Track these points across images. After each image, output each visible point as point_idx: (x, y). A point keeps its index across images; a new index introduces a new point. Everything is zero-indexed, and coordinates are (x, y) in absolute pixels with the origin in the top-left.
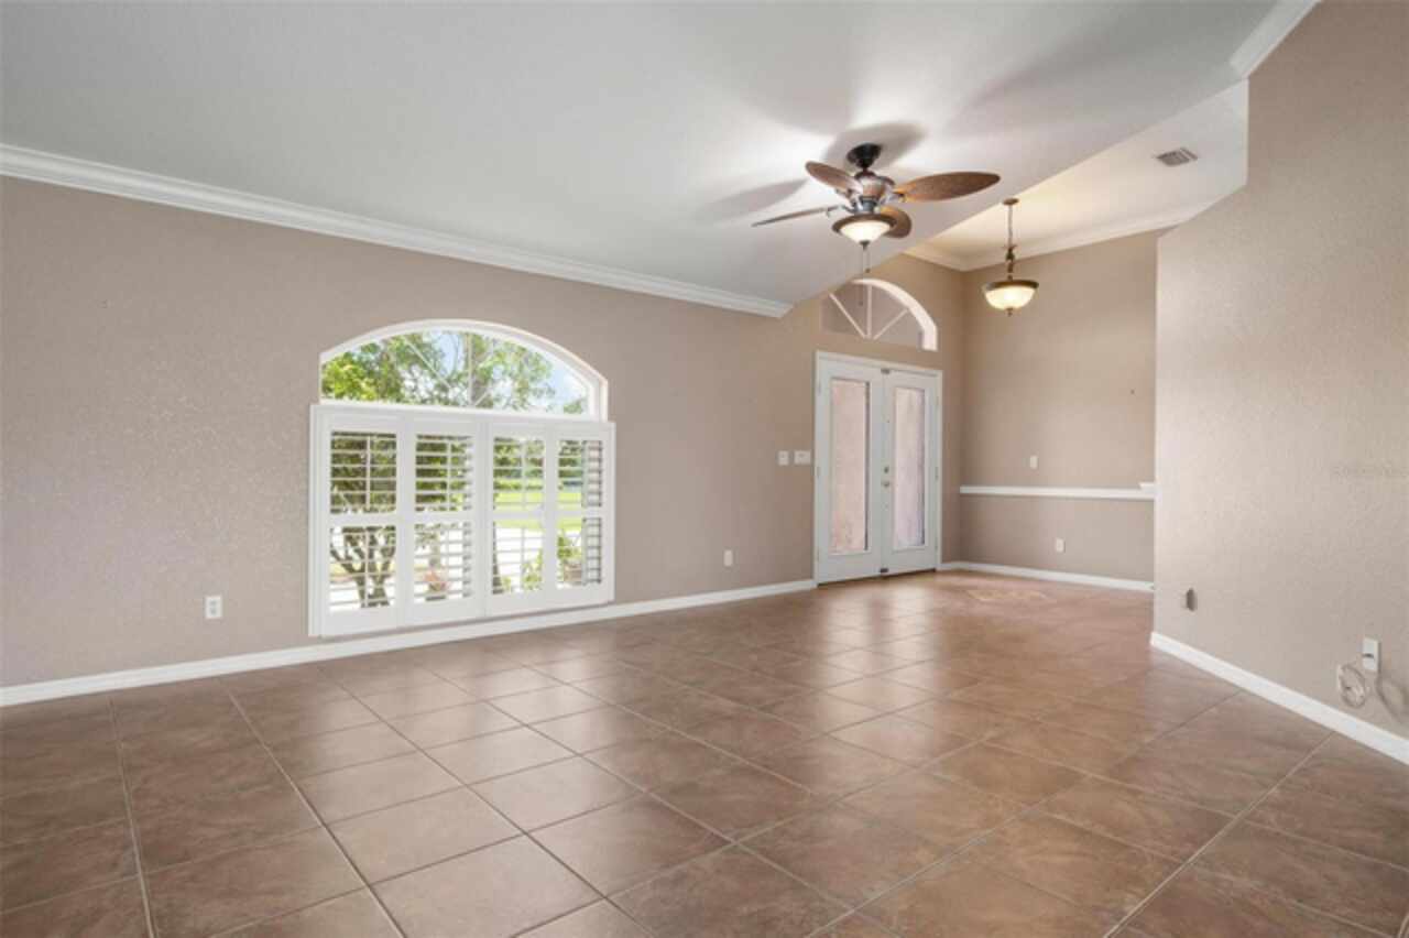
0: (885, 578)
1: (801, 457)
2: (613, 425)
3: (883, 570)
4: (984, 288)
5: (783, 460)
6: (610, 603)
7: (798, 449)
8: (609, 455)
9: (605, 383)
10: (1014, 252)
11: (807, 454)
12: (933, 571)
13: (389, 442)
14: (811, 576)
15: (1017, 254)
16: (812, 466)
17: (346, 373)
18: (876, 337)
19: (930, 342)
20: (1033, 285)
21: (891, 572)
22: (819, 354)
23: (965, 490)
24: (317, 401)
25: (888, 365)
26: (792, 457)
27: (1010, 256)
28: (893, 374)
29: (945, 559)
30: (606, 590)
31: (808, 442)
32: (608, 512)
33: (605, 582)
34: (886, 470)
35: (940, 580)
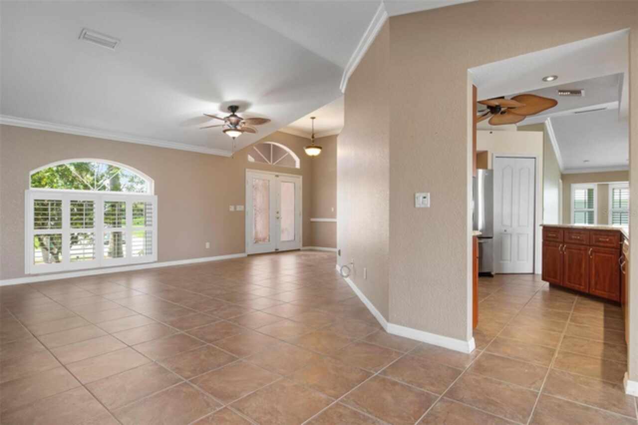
0: (277, 252)
1: (240, 208)
2: (156, 197)
3: (276, 250)
4: (304, 148)
5: (232, 208)
6: (155, 262)
7: (239, 205)
8: (155, 207)
9: (153, 181)
10: (315, 136)
11: (243, 207)
12: (299, 250)
13: (59, 203)
14: (244, 251)
15: (315, 137)
16: (244, 211)
17: (48, 176)
18: (274, 164)
19: (298, 166)
20: (320, 148)
21: (280, 250)
22: (247, 170)
23: (313, 220)
24: (28, 188)
25: (277, 174)
26: (235, 208)
27: (313, 137)
28: (280, 177)
29: (304, 245)
30: (154, 257)
31: (243, 202)
32: (154, 229)
33: (153, 254)
34: (278, 213)
35: (301, 253)
